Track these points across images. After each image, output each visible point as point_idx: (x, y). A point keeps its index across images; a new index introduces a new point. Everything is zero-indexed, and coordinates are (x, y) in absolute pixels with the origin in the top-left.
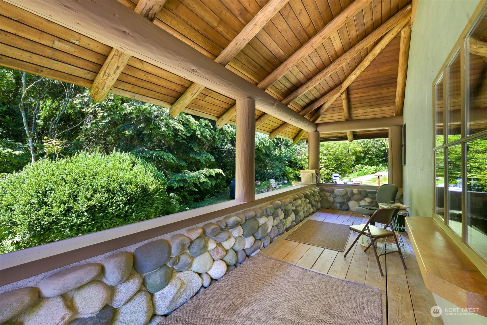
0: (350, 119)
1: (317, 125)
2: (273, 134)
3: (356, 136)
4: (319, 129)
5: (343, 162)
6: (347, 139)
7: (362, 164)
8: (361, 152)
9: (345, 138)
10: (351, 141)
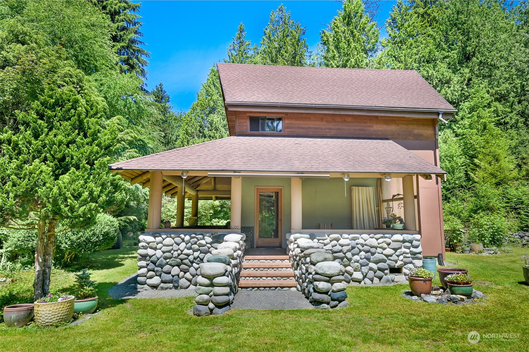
0: (215, 190)
1: (198, 191)
2: (173, 195)
3: (217, 198)
4: (198, 193)
5: (202, 215)
6: (212, 199)
7: (219, 218)
8: (218, 206)
9: (211, 199)
10: (215, 201)
